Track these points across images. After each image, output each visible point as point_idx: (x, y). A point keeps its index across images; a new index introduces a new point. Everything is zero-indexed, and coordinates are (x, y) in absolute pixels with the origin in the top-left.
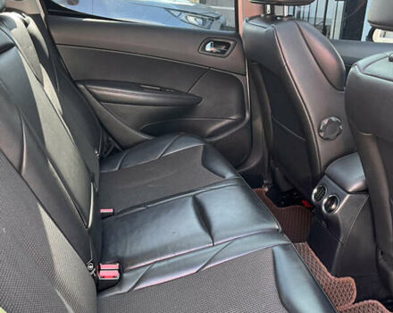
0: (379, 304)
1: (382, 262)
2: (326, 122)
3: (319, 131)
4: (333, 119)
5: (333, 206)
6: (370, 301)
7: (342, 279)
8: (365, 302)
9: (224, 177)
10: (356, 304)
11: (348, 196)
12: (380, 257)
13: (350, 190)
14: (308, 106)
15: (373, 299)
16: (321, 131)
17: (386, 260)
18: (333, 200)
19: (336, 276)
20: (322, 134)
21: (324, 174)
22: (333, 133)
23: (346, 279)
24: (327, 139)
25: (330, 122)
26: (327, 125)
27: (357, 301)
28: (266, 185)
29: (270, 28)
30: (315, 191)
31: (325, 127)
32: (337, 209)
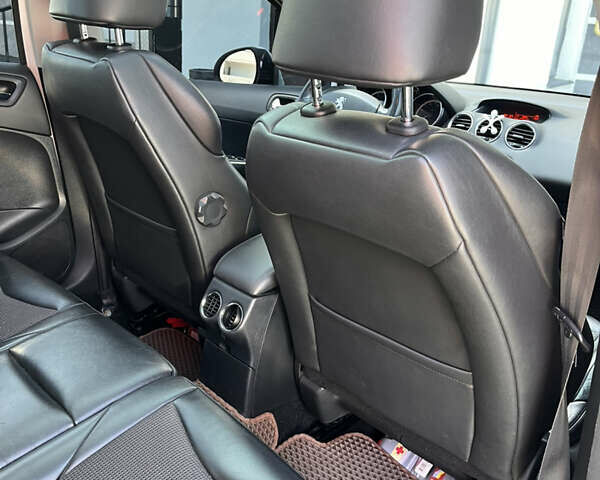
0: (308, 437)
1: (303, 380)
2: (205, 200)
3: (197, 215)
4: (214, 195)
5: (237, 320)
6: (296, 437)
7: (258, 419)
8: (290, 440)
9: (56, 309)
10: (280, 447)
11: (254, 301)
12: (300, 373)
13: (255, 293)
14: (176, 180)
15: (299, 433)
16: (201, 215)
17: (307, 377)
18: (234, 311)
19: (251, 417)
20: (202, 219)
21: (213, 276)
22: (216, 215)
23: (263, 417)
24: (210, 225)
25: (211, 200)
26: (206, 206)
27: (280, 443)
28: (108, 306)
29: (100, 62)
30: (204, 302)
31: (205, 207)
32: (243, 323)
